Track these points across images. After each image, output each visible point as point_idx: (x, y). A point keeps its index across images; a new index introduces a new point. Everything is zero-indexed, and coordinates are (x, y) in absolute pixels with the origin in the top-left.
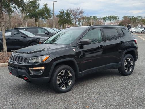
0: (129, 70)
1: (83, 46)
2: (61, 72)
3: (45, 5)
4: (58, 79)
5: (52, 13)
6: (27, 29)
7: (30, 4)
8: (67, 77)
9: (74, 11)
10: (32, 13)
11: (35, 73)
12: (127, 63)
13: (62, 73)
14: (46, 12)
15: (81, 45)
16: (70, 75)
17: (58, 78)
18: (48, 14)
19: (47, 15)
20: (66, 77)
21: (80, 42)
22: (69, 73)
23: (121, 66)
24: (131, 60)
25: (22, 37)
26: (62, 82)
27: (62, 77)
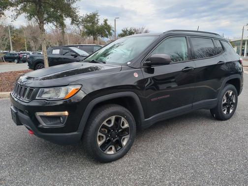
0: (228, 111)
1: (154, 68)
2: (106, 121)
3: (106, 21)
4: (99, 136)
5: (113, 31)
6: (81, 47)
7: (88, 19)
8: (120, 131)
9: (138, 30)
10: (89, 30)
11: (49, 123)
12: (227, 99)
13: (109, 122)
14: (106, 28)
15: (150, 65)
16: (126, 125)
17: (99, 134)
18: (109, 32)
19: (107, 33)
20: (118, 130)
21: (147, 60)
22: (123, 122)
23: (218, 105)
24: (232, 94)
25: (72, 55)
26: (109, 141)
27: (109, 131)
